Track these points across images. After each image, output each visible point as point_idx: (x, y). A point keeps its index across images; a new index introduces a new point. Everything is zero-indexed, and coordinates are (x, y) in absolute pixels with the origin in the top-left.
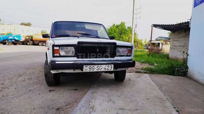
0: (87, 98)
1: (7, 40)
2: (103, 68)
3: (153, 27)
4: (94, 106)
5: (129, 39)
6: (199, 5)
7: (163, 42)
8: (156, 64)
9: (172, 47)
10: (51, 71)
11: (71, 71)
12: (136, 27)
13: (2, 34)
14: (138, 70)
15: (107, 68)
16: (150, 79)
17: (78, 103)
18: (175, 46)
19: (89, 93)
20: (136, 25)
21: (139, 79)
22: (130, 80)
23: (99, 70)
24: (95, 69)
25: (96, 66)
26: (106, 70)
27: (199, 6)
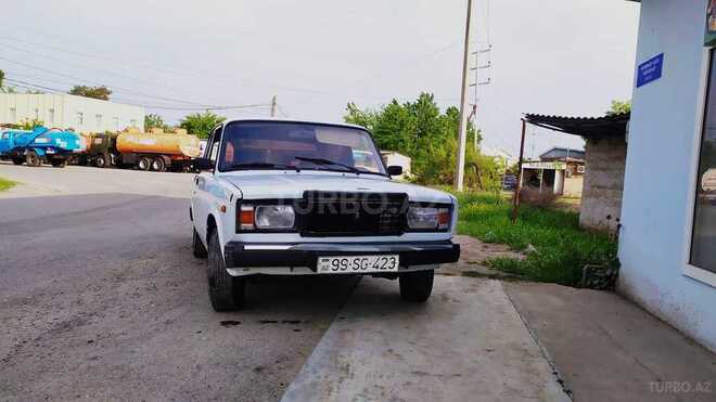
0: (327, 344)
1: (27, 147)
2: (370, 264)
3: (527, 124)
4: (348, 365)
5: (448, 155)
6: (648, 81)
7: (564, 167)
8: (531, 248)
9: (589, 188)
10: (228, 270)
11: (284, 271)
12: (474, 112)
13: (8, 126)
14: (473, 268)
15: (381, 263)
16: (504, 295)
17: (307, 357)
18: (598, 187)
19: (333, 331)
20: (475, 107)
21: (473, 295)
22: (445, 298)
23: (360, 270)
24: (350, 266)
25: (351, 259)
26: (379, 270)
27: (649, 84)
